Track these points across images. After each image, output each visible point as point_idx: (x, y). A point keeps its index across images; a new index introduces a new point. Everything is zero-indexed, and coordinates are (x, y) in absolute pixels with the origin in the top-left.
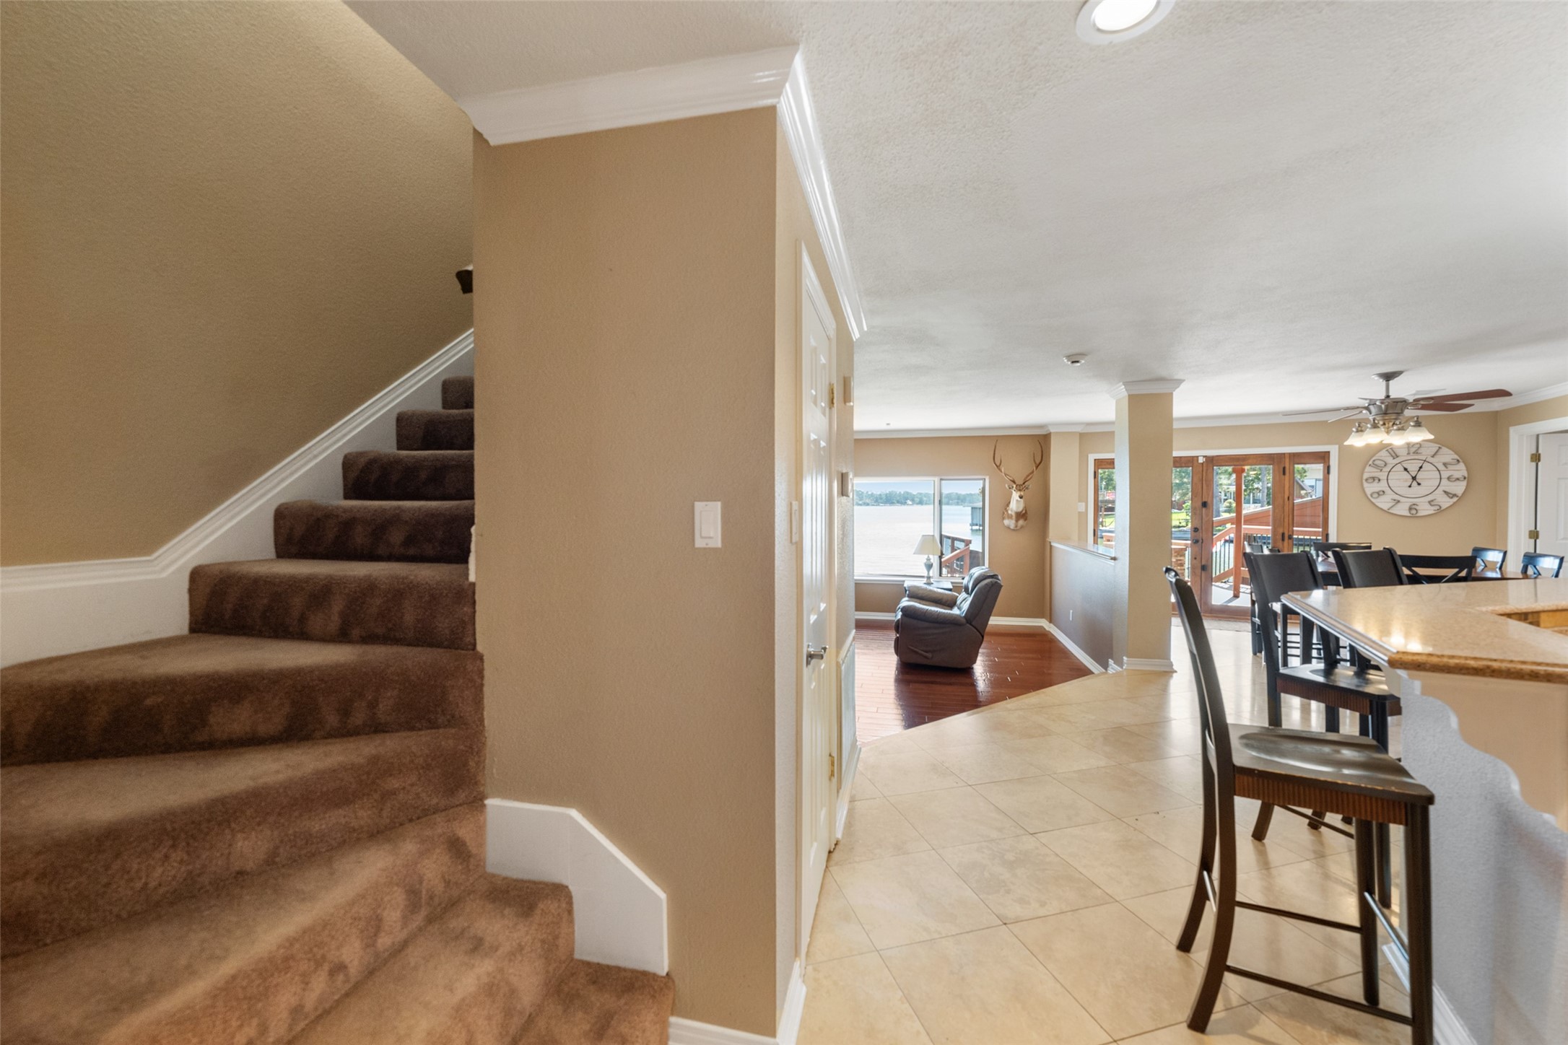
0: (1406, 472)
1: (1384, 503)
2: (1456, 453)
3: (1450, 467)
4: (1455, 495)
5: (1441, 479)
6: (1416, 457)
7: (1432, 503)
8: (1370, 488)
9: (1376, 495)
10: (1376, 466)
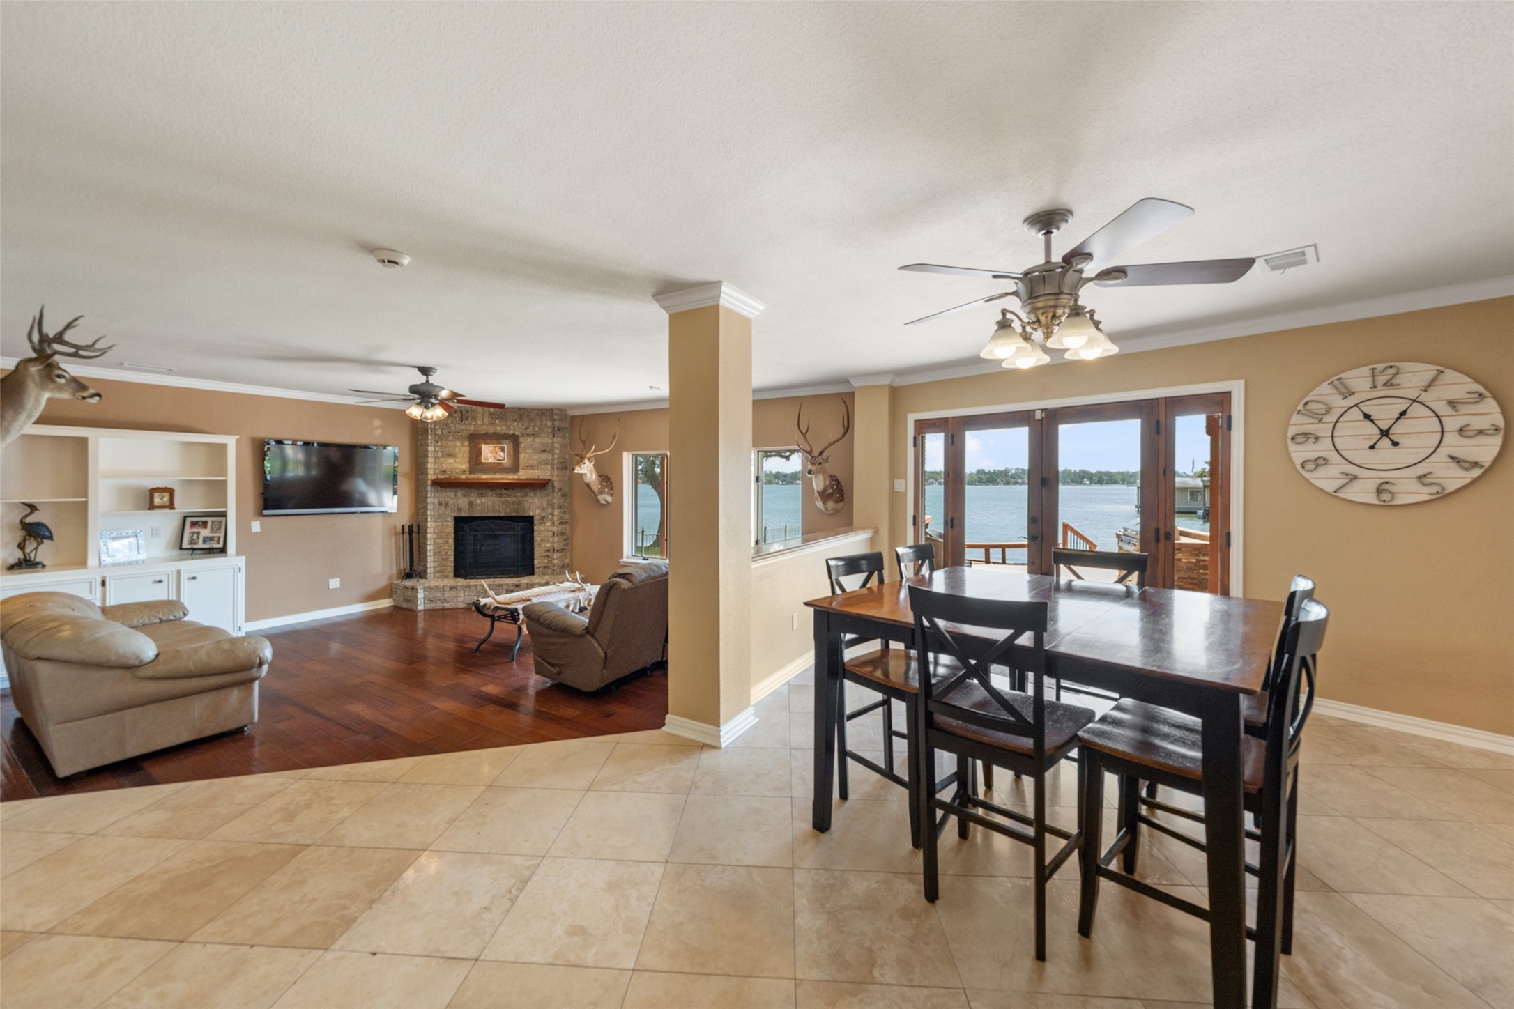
0: (1368, 423)
1: (1326, 479)
2: (1477, 380)
3: (1465, 409)
4: (1476, 464)
5: (1443, 432)
6: (1390, 393)
7: (1427, 480)
8: (1300, 453)
9: (1311, 466)
10: (1311, 414)
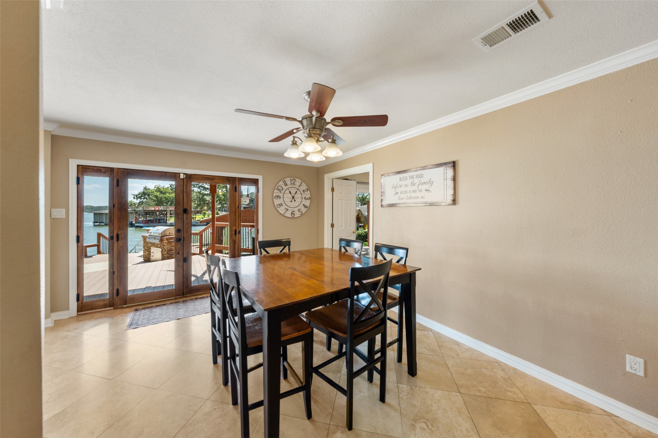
0: (290, 194)
1: (282, 210)
2: (307, 186)
3: (305, 193)
4: (307, 207)
5: (302, 198)
6: (294, 186)
8: (276, 202)
9: (279, 206)
10: (279, 190)
